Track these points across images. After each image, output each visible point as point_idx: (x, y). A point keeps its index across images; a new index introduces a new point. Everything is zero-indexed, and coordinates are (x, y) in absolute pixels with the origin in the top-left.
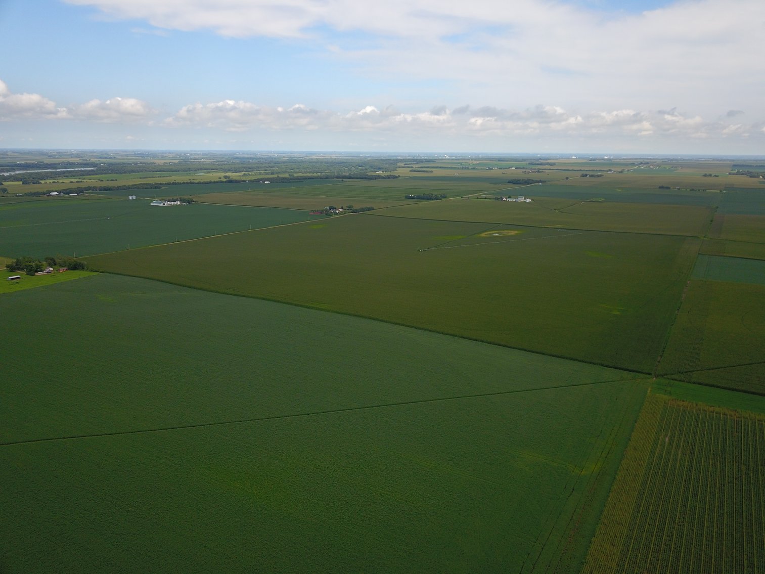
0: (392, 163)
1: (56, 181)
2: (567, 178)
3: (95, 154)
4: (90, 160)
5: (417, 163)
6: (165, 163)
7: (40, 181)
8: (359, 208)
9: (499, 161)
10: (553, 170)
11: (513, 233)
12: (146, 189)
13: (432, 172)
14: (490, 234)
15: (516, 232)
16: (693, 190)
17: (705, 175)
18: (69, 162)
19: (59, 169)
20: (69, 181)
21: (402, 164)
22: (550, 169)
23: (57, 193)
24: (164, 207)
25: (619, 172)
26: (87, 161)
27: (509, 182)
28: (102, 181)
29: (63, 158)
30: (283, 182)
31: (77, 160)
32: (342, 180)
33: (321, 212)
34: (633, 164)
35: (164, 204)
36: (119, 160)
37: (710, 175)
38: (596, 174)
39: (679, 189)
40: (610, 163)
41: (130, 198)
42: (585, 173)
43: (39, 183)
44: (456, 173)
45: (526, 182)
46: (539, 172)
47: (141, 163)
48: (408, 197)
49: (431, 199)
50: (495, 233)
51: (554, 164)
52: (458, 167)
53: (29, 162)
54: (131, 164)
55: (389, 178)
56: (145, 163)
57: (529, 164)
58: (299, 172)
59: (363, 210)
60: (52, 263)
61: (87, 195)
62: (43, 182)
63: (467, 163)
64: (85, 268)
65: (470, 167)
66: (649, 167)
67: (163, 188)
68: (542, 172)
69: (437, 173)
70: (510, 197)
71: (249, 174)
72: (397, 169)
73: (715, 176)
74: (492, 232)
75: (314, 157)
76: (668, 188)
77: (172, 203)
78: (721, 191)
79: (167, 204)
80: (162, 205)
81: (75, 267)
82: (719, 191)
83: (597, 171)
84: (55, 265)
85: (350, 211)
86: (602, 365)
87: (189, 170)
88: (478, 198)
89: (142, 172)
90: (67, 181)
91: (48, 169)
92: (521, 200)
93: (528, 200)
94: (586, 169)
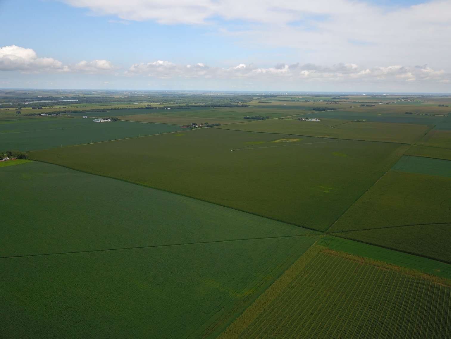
1: (51, 107)
2: (351, 107)
3: (84, 92)
4: (79, 95)
6: (120, 97)
7: (42, 107)
8: (211, 124)
9: (315, 96)
10: (346, 102)
11: (295, 140)
12: (97, 112)
13: (271, 103)
14: (281, 141)
15: (298, 140)
16: (426, 115)
17: (440, 106)
18: (66, 97)
19: (59, 100)
20: (59, 107)
22: (344, 102)
23: (45, 114)
24: (101, 123)
25: (386, 103)
26: (77, 96)
27: (314, 109)
28: (78, 107)
29: (65, 94)
30: (178, 109)
31: (72, 95)
32: (214, 108)
33: (188, 126)
34: (398, 99)
35: (100, 121)
36: (96, 95)
37: (443, 106)
38: (371, 104)
39: (417, 114)
40: (383, 98)
41: (84, 117)
42: (363, 104)
44: (285, 104)
45: (323, 109)
46: (336, 103)
47: (106, 97)
48: (246, 118)
49: (259, 119)
50: (285, 140)
51: (348, 99)
52: (288, 100)
53: (44, 96)
54: (100, 98)
55: (243, 106)
56: (108, 97)
57: (333, 98)
58: (193, 103)
59: (213, 125)
61: (62, 115)
62: (44, 108)
63: (295, 97)
64: (27, 158)
65: (296, 100)
66: (407, 100)
67: (107, 111)
68: (338, 103)
69: (274, 103)
70: (307, 118)
71: (163, 104)
72: (251, 101)
73: (446, 106)
74: (283, 140)
75: (208, 94)
76: (411, 113)
77: (106, 120)
79: (102, 121)
81: (21, 157)
82: (443, 116)
83: (373, 103)
85: (205, 126)
87: (131, 101)
88: (288, 119)
89: (103, 102)
90: (58, 107)
91: (53, 100)
92: (314, 120)
93: (317, 120)
94: (366, 102)
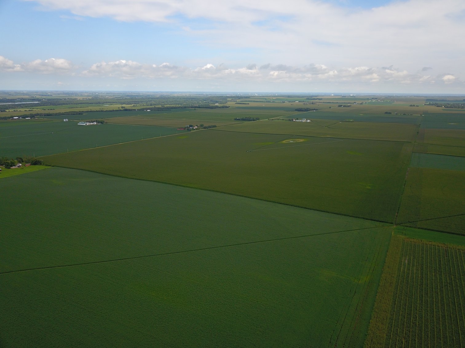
0: (224, 98)
1: (16, 110)
2: (330, 108)
4: (35, 97)
5: (239, 99)
6: (83, 99)
7: (6, 110)
8: (208, 126)
9: (288, 97)
10: (321, 102)
11: (302, 140)
13: (248, 104)
14: (288, 141)
15: (303, 140)
16: (404, 114)
17: (411, 106)
19: (17, 102)
20: (24, 110)
21: (230, 99)
22: (319, 102)
23: (17, 117)
24: (86, 126)
25: (360, 104)
26: (34, 97)
27: (296, 110)
28: (45, 110)
29: (18, 96)
30: (159, 110)
31: (27, 97)
32: (195, 109)
33: (185, 129)
34: (368, 99)
35: (86, 124)
36: (54, 97)
37: (414, 106)
38: (347, 105)
39: (397, 114)
40: (354, 98)
41: (65, 120)
42: (340, 104)
43: (5, 111)
44: (264, 105)
45: (306, 110)
46: (313, 104)
47: (68, 99)
48: (236, 119)
49: (250, 120)
51: (321, 99)
52: (264, 101)
54: (62, 99)
55: (223, 108)
56: (71, 99)
57: (306, 99)
58: (167, 104)
59: (210, 127)
60: (21, 161)
61: (36, 118)
62: (7, 110)
63: (269, 98)
64: (42, 163)
65: (271, 101)
66: (377, 101)
67: (84, 114)
68: (315, 104)
69: (252, 104)
70: (297, 119)
71: (137, 106)
72: (227, 102)
73: (417, 106)
74: (290, 140)
76: (390, 113)
77: (91, 124)
78: (421, 115)
79: (88, 124)
80: (85, 124)
81: (36, 163)
82: (420, 115)
83: (347, 103)
84: (23, 162)
85: (202, 128)
86: (364, 218)
87: (99, 103)
88: (278, 120)
89: (70, 104)
91: (10, 102)
92: (304, 121)
93: (309, 121)
94: (340, 102)
